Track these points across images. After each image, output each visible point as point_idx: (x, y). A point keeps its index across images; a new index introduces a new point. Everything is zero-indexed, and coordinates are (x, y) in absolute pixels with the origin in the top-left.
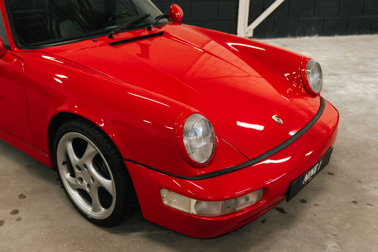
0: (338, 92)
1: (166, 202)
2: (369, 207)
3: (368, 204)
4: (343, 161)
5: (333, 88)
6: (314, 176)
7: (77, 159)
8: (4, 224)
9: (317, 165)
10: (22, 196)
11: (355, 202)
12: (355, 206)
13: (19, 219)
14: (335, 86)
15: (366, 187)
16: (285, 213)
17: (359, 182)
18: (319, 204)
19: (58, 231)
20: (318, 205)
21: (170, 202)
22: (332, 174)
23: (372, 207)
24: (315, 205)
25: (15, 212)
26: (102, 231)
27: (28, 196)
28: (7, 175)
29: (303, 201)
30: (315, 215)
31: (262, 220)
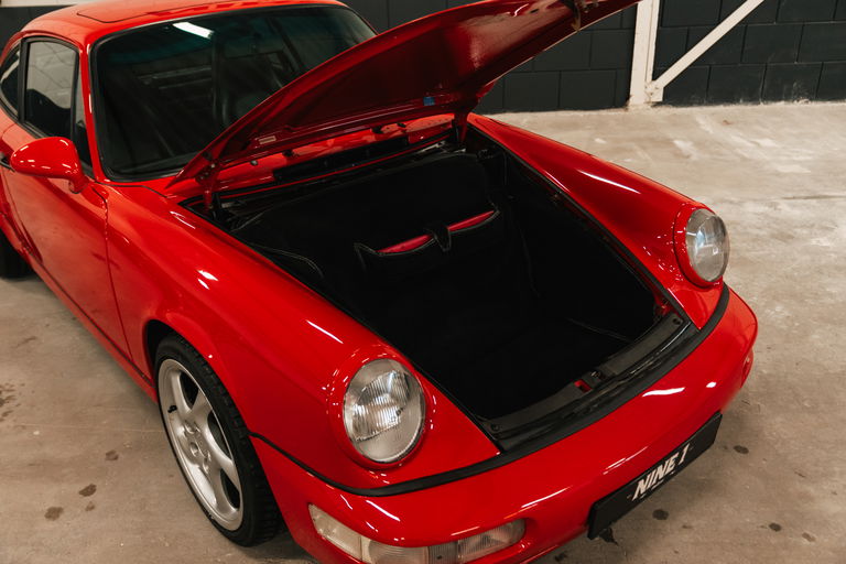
0: (814, 242)
1: (321, 531)
2: (805, 541)
3: (806, 536)
4: (779, 419)
5: (805, 232)
6: (667, 477)
7: (187, 408)
8: (62, 516)
9: (676, 455)
10: (112, 456)
11: (776, 527)
12: (774, 539)
13: (91, 508)
14: (813, 226)
15: (811, 489)
16: (613, 540)
17: (800, 475)
18: (693, 524)
19: (153, 541)
20: (690, 527)
21: (329, 532)
22: (745, 451)
23: (813, 543)
24: (684, 527)
25: (89, 491)
26: (233, 549)
27: (122, 456)
28: (99, 405)
29: (661, 515)
30: (676, 552)
31: (557, 555)
